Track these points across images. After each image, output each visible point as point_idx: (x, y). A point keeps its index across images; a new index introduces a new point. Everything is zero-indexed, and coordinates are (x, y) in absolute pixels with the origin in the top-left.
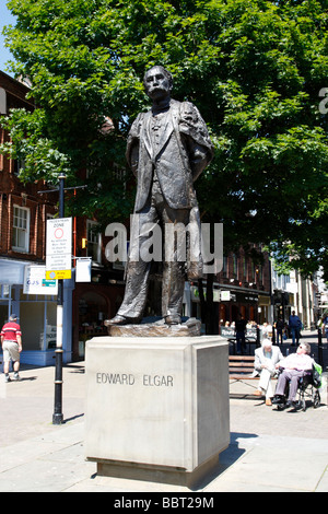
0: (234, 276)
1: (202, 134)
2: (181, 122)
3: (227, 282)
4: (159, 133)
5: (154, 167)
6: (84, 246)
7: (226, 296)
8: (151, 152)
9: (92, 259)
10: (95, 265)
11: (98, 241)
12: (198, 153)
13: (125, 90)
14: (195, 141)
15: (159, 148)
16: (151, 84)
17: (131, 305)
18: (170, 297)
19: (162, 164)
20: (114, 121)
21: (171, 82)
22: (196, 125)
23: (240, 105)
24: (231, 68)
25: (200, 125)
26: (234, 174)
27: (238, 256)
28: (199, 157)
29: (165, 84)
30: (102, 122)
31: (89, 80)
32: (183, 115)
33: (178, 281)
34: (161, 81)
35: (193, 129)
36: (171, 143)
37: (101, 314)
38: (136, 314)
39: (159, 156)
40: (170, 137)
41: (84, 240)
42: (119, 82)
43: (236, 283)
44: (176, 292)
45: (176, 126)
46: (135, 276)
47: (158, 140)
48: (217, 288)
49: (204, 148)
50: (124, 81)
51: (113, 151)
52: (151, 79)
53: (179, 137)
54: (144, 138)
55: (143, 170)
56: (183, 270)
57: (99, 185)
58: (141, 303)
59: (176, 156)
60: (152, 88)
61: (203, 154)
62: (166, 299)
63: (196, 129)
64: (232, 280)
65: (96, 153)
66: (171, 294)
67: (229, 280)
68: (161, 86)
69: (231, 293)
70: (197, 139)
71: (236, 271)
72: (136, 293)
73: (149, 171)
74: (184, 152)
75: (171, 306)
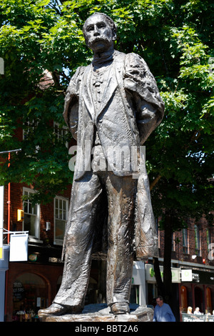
0: (196, 252)
1: (151, 90)
2: (126, 76)
3: (188, 259)
4: (101, 89)
5: (95, 129)
6: (19, 219)
7: (187, 276)
8: (92, 112)
9: (29, 234)
10: (32, 240)
11: (35, 213)
12: (145, 111)
13: (67, 40)
14: (142, 98)
15: (102, 107)
16: (92, 33)
17: (70, 291)
18: (116, 280)
19: (105, 126)
20: (54, 74)
21: (115, 30)
22: (143, 80)
23: (197, 56)
24: (187, 12)
25: (149, 79)
26: (193, 133)
27: (200, 229)
28: (147, 116)
29: (107, 34)
30: (39, 76)
31: (27, 28)
32: (129, 69)
33: (125, 261)
34: (102, 31)
35: (140, 84)
36: (115, 100)
37: (39, 300)
38: (75, 302)
39: (101, 116)
40: (114, 94)
41: (19, 212)
42: (60, 30)
43: (199, 260)
44: (123, 274)
45: (120, 80)
46: (75, 255)
47: (100, 97)
48: (176, 266)
49: (153, 106)
50: (66, 29)
51: (53, 109)
52: (91, 28)
53: (124, 94)
54: (84, 96)
55: (83, 132)
56: (131, 248)
57: (38, 147)
58: (82, 288)
59: (120, 115)
60: (92, 38)
61: (152, 114)
62: (111, 283)
63: (143, 84)
64: (194, 257)
65: (34, 111)
66: (117, 277)
67: (190, 256)
68: (103, 36)
69: (193, 272)
70: (144, 95)
71: (199, 246)
72: (76, 276)
73: (90, 132)
74: (130, 112)
75: (117, 291)
